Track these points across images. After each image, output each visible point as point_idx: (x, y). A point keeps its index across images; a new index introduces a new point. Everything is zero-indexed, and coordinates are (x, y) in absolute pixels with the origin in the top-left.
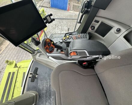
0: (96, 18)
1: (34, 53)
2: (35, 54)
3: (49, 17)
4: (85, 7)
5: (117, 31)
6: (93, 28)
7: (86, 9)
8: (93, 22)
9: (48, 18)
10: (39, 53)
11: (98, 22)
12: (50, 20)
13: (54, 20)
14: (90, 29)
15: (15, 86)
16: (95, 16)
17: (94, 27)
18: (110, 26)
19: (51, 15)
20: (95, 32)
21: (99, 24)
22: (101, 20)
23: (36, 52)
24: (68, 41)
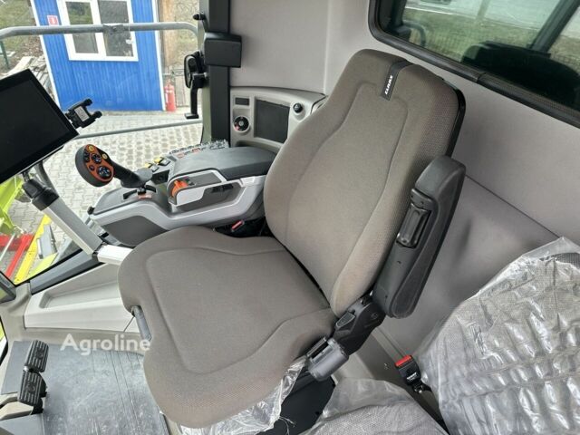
0: (235, 94)
1: (14, 297)
2: (19, 299)
3: (81, 108)
4: (192, 70)
5: (297, 111)
6: (241, 124)
7: (195, 74)
8: (234, 107)
9: (80, 111)
10: (42, 293)
11: (246, 102)
12: (88, 117)
13: (98, 115)
14: (234, 129)
16: (230, 87)
17: (245, 121)
18: (281, 105)
19: (88, 102)
20: (256, 134)
21: (252, 106)
22: (251, 95)
23: (22, 292)
24: (162, 169)
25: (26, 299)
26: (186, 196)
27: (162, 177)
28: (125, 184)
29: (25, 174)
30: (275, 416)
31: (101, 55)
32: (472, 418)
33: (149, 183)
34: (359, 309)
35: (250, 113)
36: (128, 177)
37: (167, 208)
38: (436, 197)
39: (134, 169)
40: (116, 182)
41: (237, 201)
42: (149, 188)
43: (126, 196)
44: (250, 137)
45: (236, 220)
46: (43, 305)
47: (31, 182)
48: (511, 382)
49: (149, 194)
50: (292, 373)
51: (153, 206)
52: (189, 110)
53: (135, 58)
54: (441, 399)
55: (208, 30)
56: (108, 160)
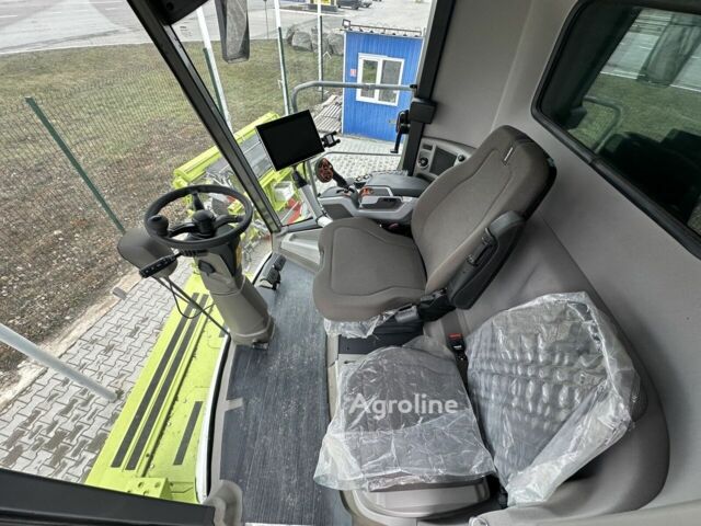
0: (424, 141)
3: (330, 136)
4: (402, 121)
5: (460, 160)
6: (423, 162)
7: (403, 124)
8: (421, 150)
9: (329, 138)
10: (292, 234)
11: (430, 148)
12: (333, 142)
13: (338, 141)
14: (418, 165)
15: (202, 331)
16: (422, 136)
17: (427, 161)
19: (335, 133)
20: (432, 171)
21: (433, 152)
22: (435, 143)
23: (284, 230)
24: (364, 181)
25: (285, 234)
26: (367, 200)
27: (359, 185)
28: (339, 185)
29: (295, 167)
30: (370, 333)
31: (375, 99)
32: (483, 385)
33: (352, 187)
34: (438, 295)
35: (431, 155)
36: (341, 181)
37: (357, 204)
38: (497, 237)
39: (344, 176)
40: (333, 183)
41: (398, 211)
42: (351, 190)
43: (338, 192)
44: (427, 172)
45: (394, 222)
46: (291, 240)
47: (297, 173)
48: (511, 373)
49: (350, 193)
50: (387, 315)
51: (349, 201)
52: (393, 147)
53: (396, 104)
54: (470, 366)
55: (416, 96)
56: (332, 169)
